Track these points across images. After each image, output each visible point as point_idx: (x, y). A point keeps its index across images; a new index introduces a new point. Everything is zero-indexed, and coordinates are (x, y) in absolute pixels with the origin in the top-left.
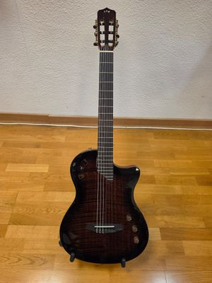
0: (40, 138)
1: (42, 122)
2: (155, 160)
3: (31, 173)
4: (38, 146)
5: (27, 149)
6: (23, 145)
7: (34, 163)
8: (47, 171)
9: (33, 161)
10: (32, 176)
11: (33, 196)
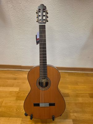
0: (16, 76)
1: (18, 68)
2: (69, 86)
3: (11, 91)
4: (15, 79)
5: (10, 80)
6: (8, 79)
7: (13, 87)
8: (18, 91)
9: (12, 86)
10: (11, 93)
11: (10, 102)
